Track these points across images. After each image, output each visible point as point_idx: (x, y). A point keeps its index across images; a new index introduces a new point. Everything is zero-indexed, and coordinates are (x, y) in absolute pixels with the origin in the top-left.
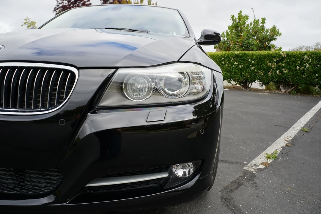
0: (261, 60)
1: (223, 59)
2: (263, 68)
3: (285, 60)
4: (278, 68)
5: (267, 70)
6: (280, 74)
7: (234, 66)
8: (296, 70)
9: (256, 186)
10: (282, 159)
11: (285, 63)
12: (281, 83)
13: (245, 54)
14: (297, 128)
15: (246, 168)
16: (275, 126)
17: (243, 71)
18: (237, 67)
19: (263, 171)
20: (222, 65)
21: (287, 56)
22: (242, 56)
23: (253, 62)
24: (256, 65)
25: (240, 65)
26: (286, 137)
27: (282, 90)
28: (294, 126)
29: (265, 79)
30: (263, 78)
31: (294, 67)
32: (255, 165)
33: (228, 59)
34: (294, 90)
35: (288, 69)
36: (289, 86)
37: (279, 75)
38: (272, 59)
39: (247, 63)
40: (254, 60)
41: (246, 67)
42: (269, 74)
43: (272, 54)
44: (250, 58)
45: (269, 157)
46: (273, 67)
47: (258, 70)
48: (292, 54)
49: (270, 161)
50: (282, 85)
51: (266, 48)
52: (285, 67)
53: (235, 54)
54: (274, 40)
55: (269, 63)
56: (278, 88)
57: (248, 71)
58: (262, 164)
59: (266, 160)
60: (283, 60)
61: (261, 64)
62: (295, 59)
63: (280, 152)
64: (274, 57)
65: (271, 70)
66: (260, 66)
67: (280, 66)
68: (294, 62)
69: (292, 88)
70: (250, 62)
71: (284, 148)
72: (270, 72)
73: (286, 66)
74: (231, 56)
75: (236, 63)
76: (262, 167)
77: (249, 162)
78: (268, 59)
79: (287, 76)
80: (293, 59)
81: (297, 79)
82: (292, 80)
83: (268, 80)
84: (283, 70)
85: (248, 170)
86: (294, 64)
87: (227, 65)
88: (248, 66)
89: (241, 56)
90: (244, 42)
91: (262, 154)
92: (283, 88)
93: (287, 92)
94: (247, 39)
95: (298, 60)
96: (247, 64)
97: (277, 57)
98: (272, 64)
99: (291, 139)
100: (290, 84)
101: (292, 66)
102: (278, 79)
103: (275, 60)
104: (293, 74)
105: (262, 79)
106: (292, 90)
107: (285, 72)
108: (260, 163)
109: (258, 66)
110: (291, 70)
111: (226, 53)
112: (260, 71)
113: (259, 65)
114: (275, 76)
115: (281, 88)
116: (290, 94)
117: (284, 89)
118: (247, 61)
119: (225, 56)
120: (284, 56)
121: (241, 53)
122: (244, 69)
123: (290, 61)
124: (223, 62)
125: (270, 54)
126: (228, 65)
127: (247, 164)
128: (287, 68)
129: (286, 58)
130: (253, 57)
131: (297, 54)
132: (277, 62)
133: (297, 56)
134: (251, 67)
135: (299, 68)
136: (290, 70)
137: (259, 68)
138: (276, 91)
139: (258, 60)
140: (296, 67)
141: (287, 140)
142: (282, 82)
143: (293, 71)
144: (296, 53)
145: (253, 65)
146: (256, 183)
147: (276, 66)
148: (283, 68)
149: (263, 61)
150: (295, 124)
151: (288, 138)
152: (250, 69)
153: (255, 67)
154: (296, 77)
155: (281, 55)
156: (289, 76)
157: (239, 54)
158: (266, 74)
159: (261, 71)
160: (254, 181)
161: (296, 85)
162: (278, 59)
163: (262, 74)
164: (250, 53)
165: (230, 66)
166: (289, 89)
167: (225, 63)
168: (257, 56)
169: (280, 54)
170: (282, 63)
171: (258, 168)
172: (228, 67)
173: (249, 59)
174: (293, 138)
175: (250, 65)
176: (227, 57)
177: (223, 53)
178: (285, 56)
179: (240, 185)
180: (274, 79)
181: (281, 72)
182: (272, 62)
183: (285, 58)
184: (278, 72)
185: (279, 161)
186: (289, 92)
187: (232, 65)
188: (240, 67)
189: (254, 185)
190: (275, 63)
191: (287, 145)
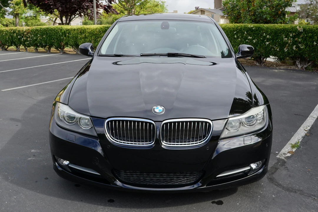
0: (276, 34)
1: (235, 33)
2: (279, 43)
3: (301, 34)
4: (295, 43)
5: (284, 45)
6: (297, 50)
7: (247, 40)
8: (313, 46)
9: (287, 169)
10: (303, 147)
11: (301, 38)
12: (297, 59)
13: (259, 28)
14: (314, 117)
15: (278, 156)
16: (295, 114)
17: (258, 46)
18: (251, 41)
19: (290, 158)
20: (235, 39)
21: (303, 31)
22: (257, 30)
23: (268, 36)
24: (271, 40)
25: (254, 39)
26: (305, 126)
27: (298, 66)
28: (311, 114)
29: (280, 55)
30: (279, 54)
31: (311, 42)
32: (284, 154)
33: (241, 33)
34: (310, 66)
35: (305, 45)
36: (306, 62)
37: (295, 51)
38: (288, 34)
39: (261, 37)
40: (270, 35)
41: (261, 42)
42: (285, 49)
43: (288, 29)
44: (265, 33)
45: (293, 147)
46: (289, 42)
47: (273, 45)
48: (309, 29)
49: (294, 150)
50: (298, 60)
51: (281, 16)
52: (302, 43)
53: (249, 28)
54: (289, 6)
55: (285, 38)
56: (294, 64)
57: (263, 46)
58: (289, 152)
59: (291, 149)
60: (300, 35)
61: (277, 39)
62: (311, 34)
63: (301, 141)
64: (291, 32)
65: (287, 45)
66: (276, 41)
67: (296, 41)
68: (310, 37)
69: (309, 64)
70: (265, 37)
71: (304, 137)
72: (286, 47)
73: (303, 41)
74: (244, 30)
75: (249, 37)
76: (289, 155)
77: (279, 151)
78: (283, 34)
79: (303, 52)
80: (310, 34)
81: (314, 55)
82: (309, 56)
83: (284, 55)
84: (300, 45)
85: (280, 158)
86: (311, 40)
87: (239, 39)
88: (263, 41)
89: (254, 30)
90: (257, 12)
91: (287, 144)
92: (299, 63)
93: (304, 68)
94: (261, 8)
95: (315, 36)
96: (261, 39)
97: (294, 32)
98: (288, 39)
99: (309, 128)
100: (307, 60)
101: (309, 41)
102: (295, 54)
103: (291, 35)
104: (310, 50)
105: (277, 54)
106: (309, 65)
107: (302, 47)
108: (287, 152)
109: (273, 41)
110: (308, 45)
111: (239, 26)
112: (275, 46)
113: (274, 39)
114: (292, 51)
115: (297, 63)
116: (307, 69)
117: (301, 65)
118: (262, 35)
119: (237, 30)
120: (300, 31)
121: (255, 27)
122: (259, 44)
123: (306, 36)
124: (236, 36)
125: (286, 29)
126: (241, 39)
127: (278, 154)
128: (303, 44)
129: (303, 33)
130: (267, 31)
131: (314, 29)
132: (294, 37)
133: (314, 31)
134: (266, 42)
135: (316, 43)
136: (306, 45)
137: (275, 43)
138: (293, 67)
139: (273, 34)
140: (313, 42)
141: (306, 129)
142: (299, 58)
143: (309, 46)
144: (313, 27)
145: (268, 40)
146: (287, 167)
147: (293, 41)
148: (299, 43)
149: (278, 35)
150: (312, 112)
151: (307, 128)
152: (265, 44)
153: (270, 42)
154: (312, 53)
155: (298, 30)
156: (305, 51)
157: (253, 27)
158: (282, 49)
159: (277, 46)
160: (285, 166)
161: (312, 61)
162: (294, 34)
163: (278, 50)
164: (264, 27)
165: (243, 40)
166: (306, 65)
167: (238, 38)
168: (272, 30)
169: (297, 28)
170: (299, 38)
171: (286, 156)
172: (241, 41)
173: (263, 33)
174: (311, 127)
175: (264, 39)
176: (240, 31)
177: (235, 26)
178: (302, 30)
179: (277, 169)
180: (290, 54)
181: (297, 47)
182: (289, 37)
183: (301, 33)
184: (294, 48)
185: (301, 149)
186: (305, 68)
187: (245, 40)
188: (254, 41)
189: (286, 169)
190: (291, 38)
191: (306, 135)
